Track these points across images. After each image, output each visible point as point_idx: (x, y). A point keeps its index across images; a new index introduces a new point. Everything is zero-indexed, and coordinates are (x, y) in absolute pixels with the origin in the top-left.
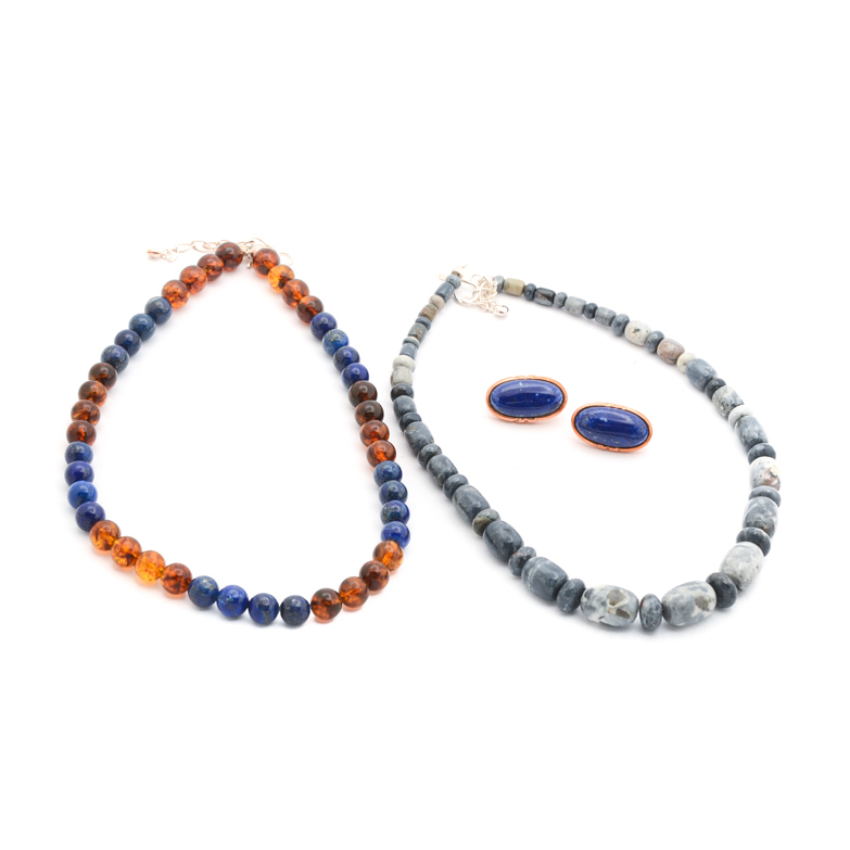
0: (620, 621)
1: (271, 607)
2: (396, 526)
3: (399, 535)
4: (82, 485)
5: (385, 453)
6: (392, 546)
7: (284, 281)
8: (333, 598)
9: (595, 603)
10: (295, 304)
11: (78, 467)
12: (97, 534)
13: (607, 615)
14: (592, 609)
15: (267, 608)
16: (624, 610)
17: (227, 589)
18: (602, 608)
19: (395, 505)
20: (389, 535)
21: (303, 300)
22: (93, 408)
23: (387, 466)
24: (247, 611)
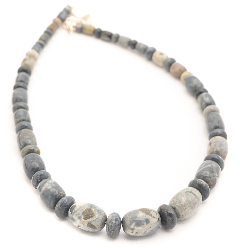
0: (91, 230)
9: (74, 217)
13: (82, 225)
14: (74, 220)
16: (93, 223)
18: (79, 221)
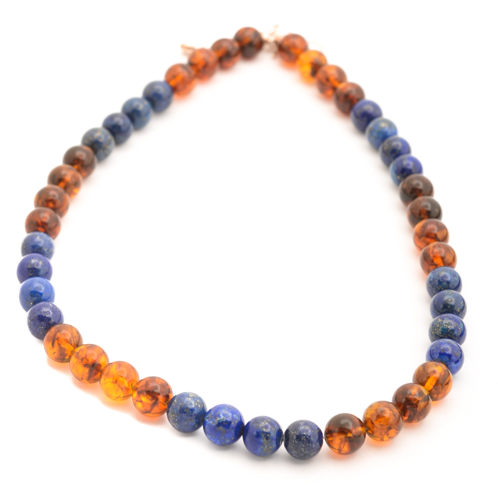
1: (273, 434)
2: (447, 345)
3: (450, 356)
4: (37, 283)
5: (443, 258)
6: (439, 369)
7: (317, 68)
8: (355, 426)
10: (330, 92)
11: (33, 261)
12: (54, 340)
15: (267, 435)
17: (218, 409)
19: (448, 321)
20: (436, 355)
21: (341, 86)
22: (61, 196)
23: (443, 272)
24: (241, 438)
